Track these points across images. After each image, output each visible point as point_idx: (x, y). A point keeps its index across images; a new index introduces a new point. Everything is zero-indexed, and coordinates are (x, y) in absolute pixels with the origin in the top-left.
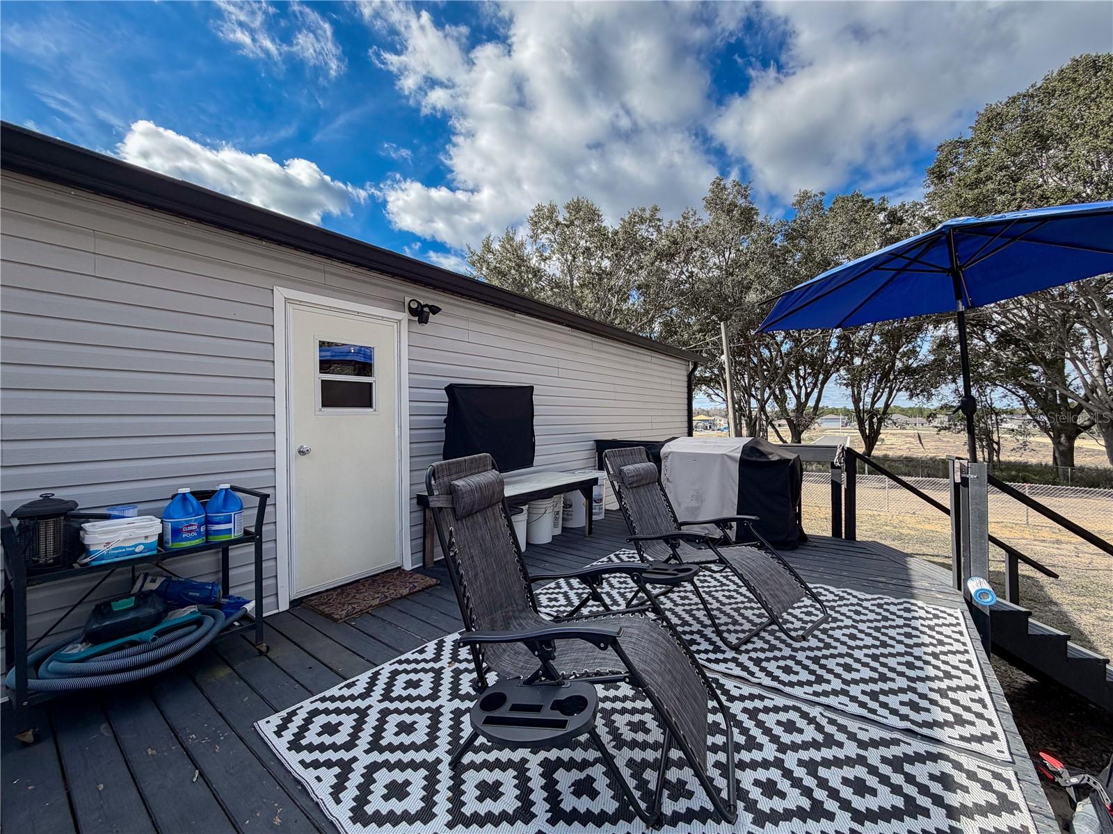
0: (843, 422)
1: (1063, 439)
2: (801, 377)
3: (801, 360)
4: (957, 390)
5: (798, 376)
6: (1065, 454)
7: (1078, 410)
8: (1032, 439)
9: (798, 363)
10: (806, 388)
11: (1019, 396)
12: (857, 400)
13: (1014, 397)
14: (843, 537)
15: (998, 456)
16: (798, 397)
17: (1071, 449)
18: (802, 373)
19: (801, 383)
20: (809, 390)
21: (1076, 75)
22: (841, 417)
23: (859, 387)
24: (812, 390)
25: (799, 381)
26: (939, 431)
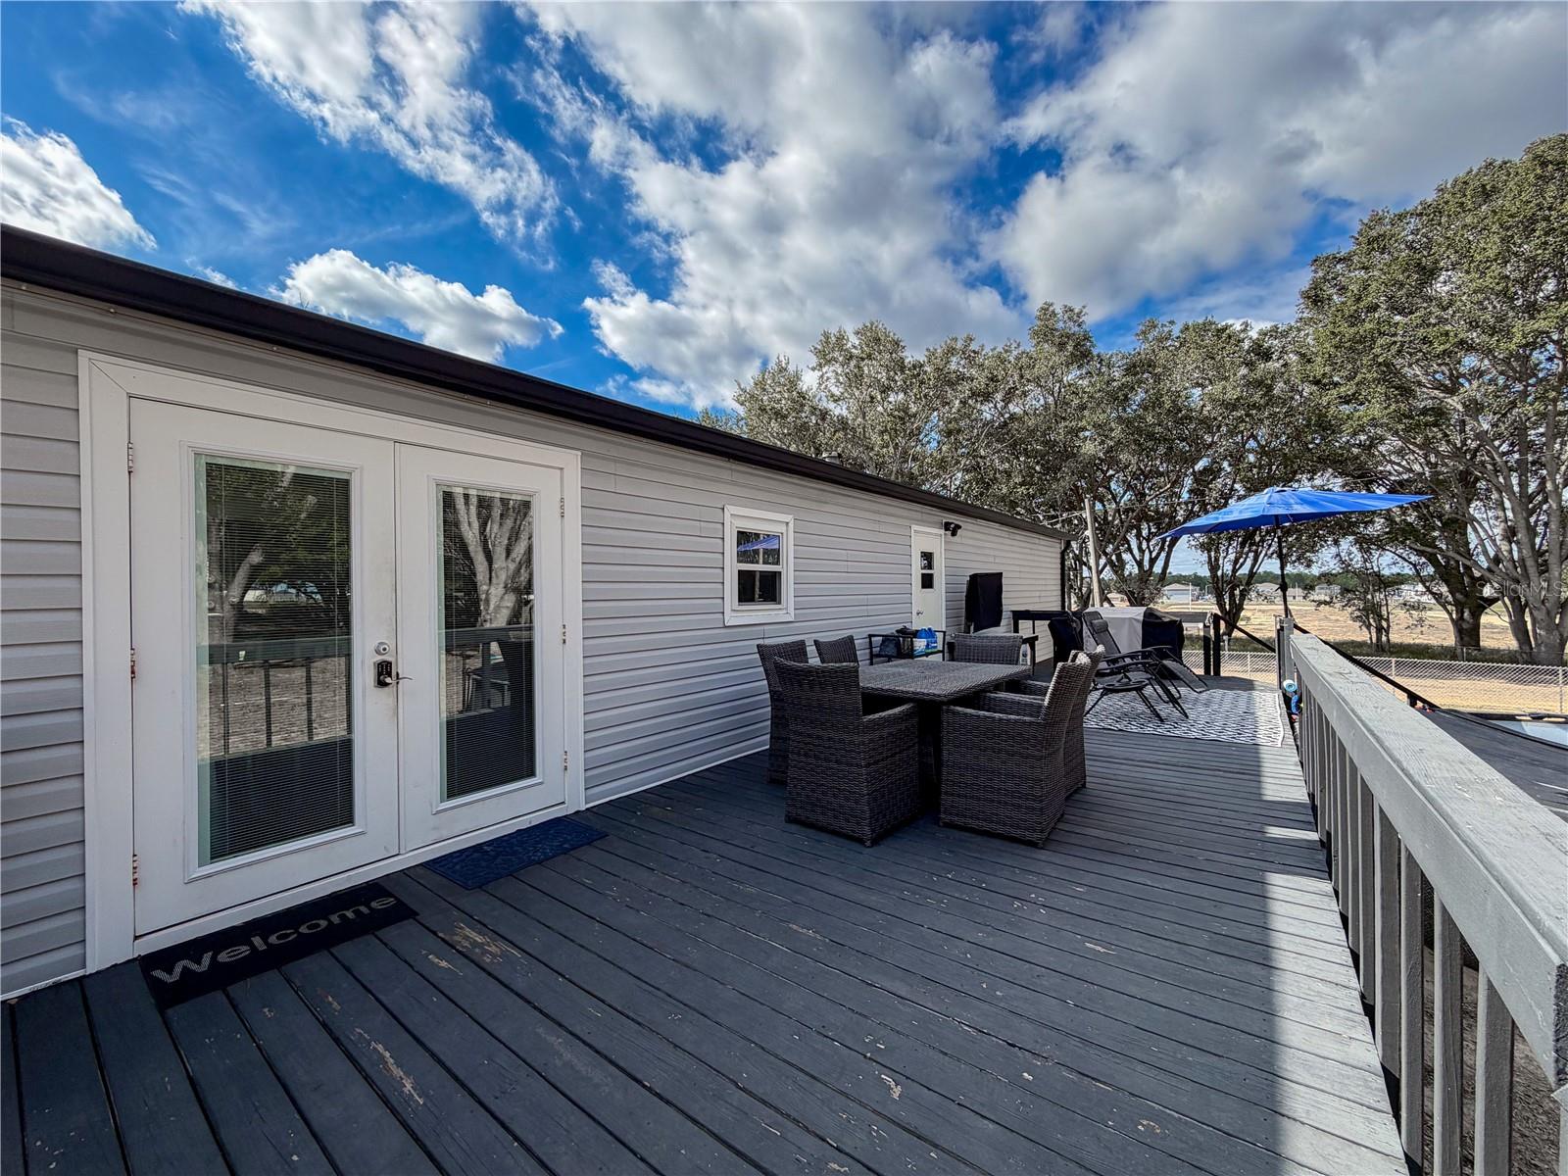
0: (1193, 595)
1: (1466, 614)
2: (1144, 538)
3: (1143, 516)
4: (1338, 555)
5: (1139, 536)
6: (1468, 634)
7: (1483, 581)
8: (1429, 613)
9: (1139, 520)
10: (1151, 553)
11: (1410, 563)
12: (1214, 567)
13: (1406, 564)
14: (1212, 674)
15: (1387, 636)
16: (1140, 564)
17: (1476, 627)
18: (1145, 533)
19: (1144, 546)
20: (1154, 555)
21: (1464, 199)
22: (1191, 587)
23: (1217, 550)
24: (1159, 554)
25: (1141, 543)
26: (1318, 605)
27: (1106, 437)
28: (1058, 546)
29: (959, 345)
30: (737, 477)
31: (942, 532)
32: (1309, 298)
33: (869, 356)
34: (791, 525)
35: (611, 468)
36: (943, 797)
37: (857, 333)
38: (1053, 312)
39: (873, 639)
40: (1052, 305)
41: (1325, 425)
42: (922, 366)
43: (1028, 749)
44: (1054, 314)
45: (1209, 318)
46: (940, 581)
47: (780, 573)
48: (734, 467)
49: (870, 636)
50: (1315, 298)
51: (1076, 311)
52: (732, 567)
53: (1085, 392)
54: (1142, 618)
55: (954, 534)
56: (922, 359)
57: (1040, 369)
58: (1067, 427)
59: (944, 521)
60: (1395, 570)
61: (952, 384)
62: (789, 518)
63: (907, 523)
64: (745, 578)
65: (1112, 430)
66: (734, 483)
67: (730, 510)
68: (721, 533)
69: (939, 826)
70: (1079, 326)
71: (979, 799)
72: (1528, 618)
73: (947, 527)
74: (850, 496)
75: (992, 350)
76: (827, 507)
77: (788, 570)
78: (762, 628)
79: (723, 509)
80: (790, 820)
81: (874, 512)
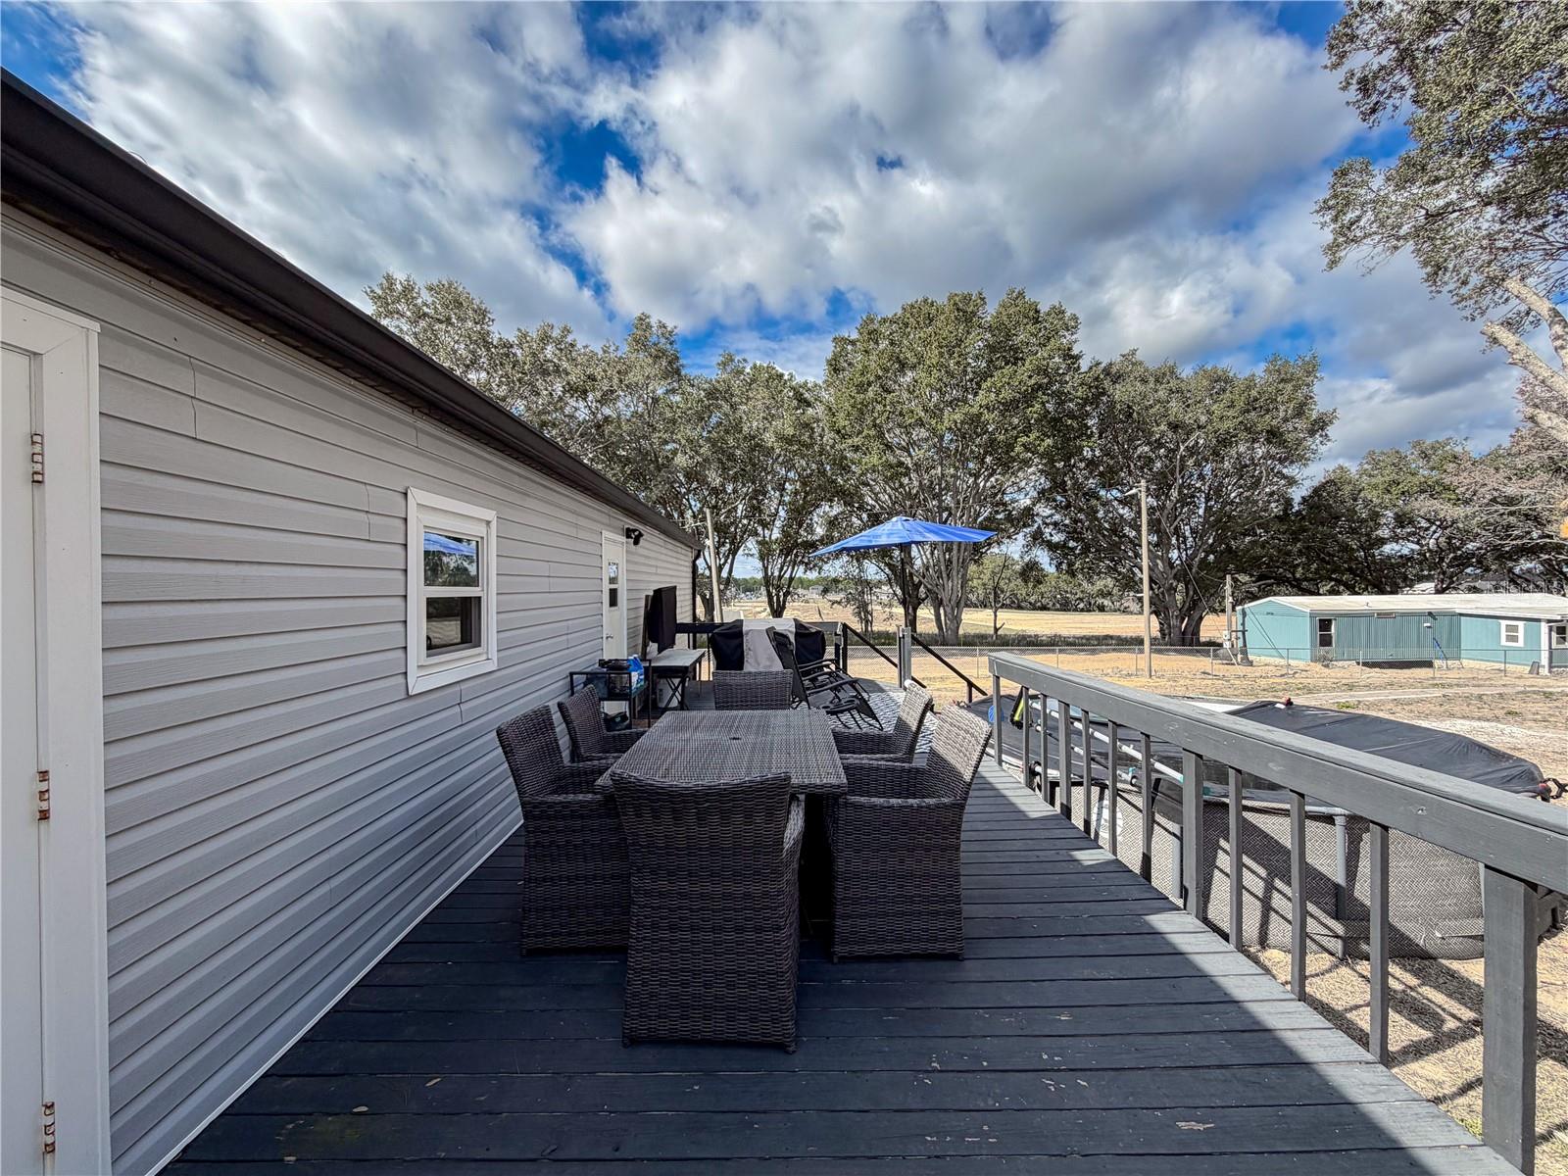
27: (696, 452)
28: (690, 554)
29: (556, 333)
30: (426, 442)
31: (624, 539)
32: (832, 365)
33: (448, 321)
34: (494, 525)
35: (183, 380)
36: (839, 922)
37: (430, 289)
38: (649, 323)
39: (575, 676)
40: (648, 317)
41: (843, 466)
42: (512, 346)
43: (946, 839)
44: (649, 326)
45: (772, 364)
46: (622, 597)
47: (480, 598)
48: (420, 424)
49: (572, 674)
50: (835, 367)
51: (669, 329)
52: (420, 592)
53: (679, 407)
54: (794, 630)
55: (636, 542)
56: (512, 339)
57: (633, 377)
58: (660, 438)
59: (627, 526)
60: (878, 577)
61: (545, 373)
62: (490, 515)
63: (597, 527)
64: (437, 610)
65: (701, 447)
66: (418, 451)
67: (417, 496)
68: (402, 536)
69: (833, 963)
70: (671, 344)
71: (886, 914)
72: (942, 611)
73: (628, 533)
74: (551, 489)
75: (584, 347)
76: (530, 503)
77: (489, 593)
78: (457, 688)
79: (406, 494)
80: (632, 1041)
81: (574, 513)
